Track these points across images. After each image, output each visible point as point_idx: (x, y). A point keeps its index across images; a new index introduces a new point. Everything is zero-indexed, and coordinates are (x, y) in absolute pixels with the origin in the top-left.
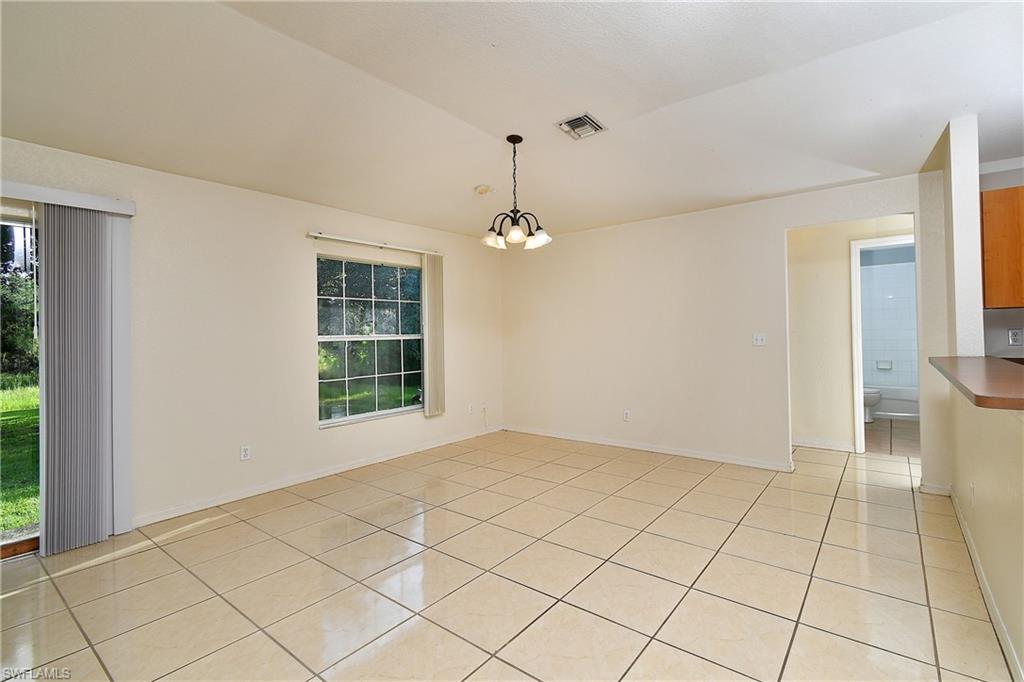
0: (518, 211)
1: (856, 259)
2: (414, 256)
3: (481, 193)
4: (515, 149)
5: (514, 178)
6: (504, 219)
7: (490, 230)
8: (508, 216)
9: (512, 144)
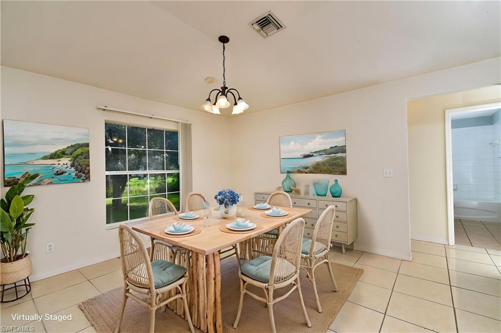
0: (227, 88)
1: (448, 125)
2: (173, 123)
3: (209, 83)
4: (224, 46)
5: (224, 66)
6: (219, 93)
7: (207, 100)
8: (220, 91)
9: (222, 44)
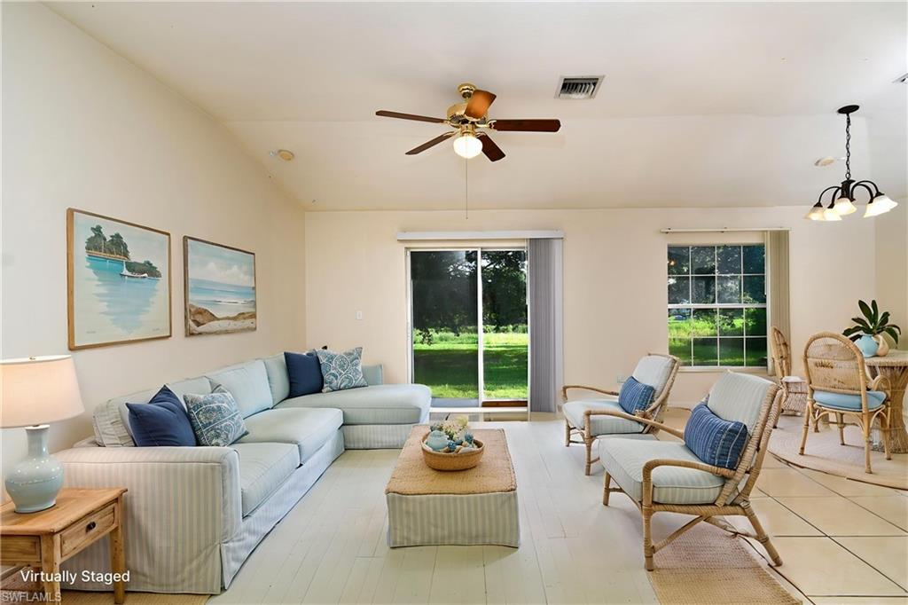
0: (854, 181)
2: (757, 234)
3: (824, 165)
4: (848, 118)
5: (848, 149)
6: (836, 192)
7: (815, 206)
8: (839, 188)
9: (845, 115)
